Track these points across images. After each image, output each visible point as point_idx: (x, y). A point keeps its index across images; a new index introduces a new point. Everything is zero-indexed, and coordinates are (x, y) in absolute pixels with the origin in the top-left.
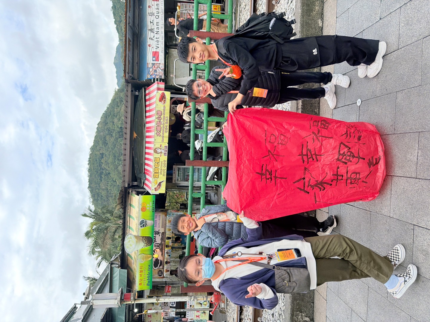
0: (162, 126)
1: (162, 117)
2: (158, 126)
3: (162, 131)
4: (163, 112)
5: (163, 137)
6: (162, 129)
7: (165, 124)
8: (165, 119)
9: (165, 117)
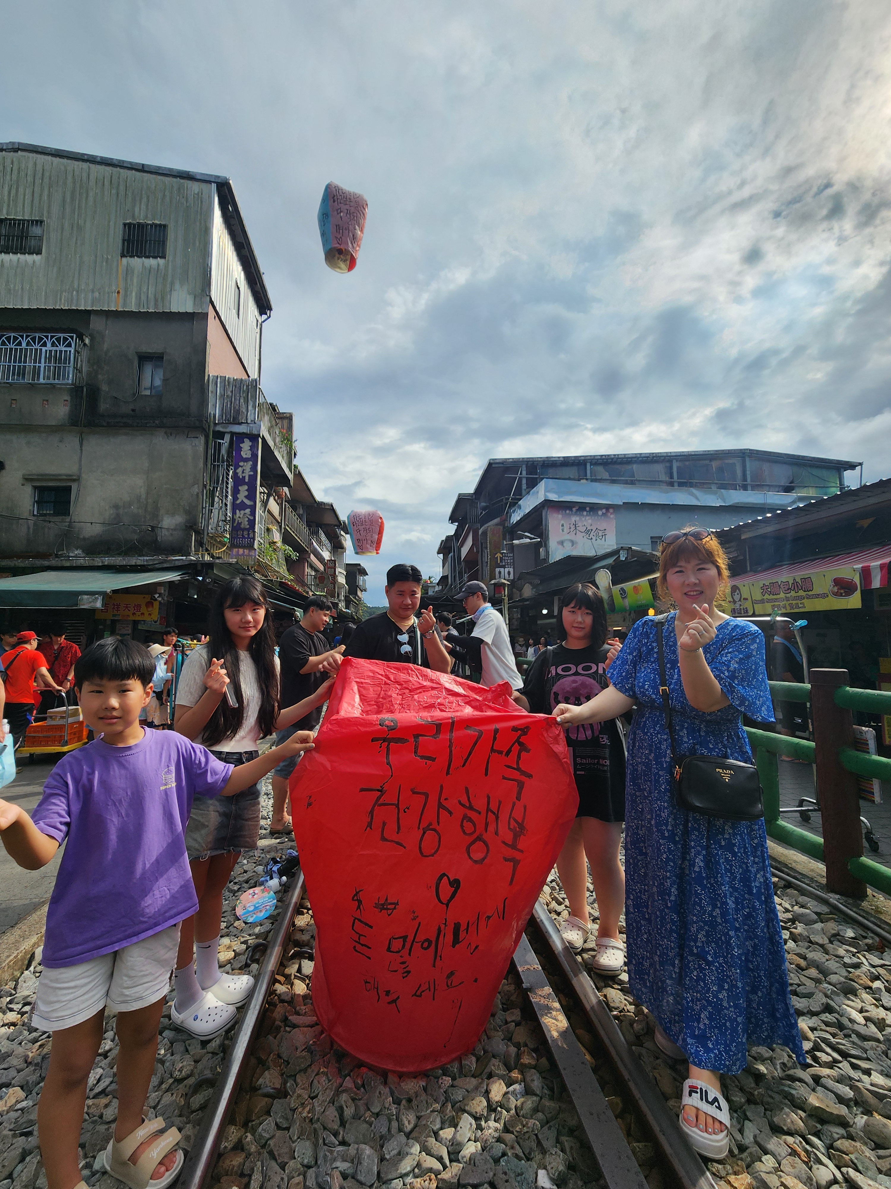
0: (782, 595)
1: (801, 593)
2: (779, 586)
3: (771, 597)
4: (810, 593)
5: (762, 602)
6: (775, 597)
7: (789, 602)
8: (799, 602)
9: (803, 601)
